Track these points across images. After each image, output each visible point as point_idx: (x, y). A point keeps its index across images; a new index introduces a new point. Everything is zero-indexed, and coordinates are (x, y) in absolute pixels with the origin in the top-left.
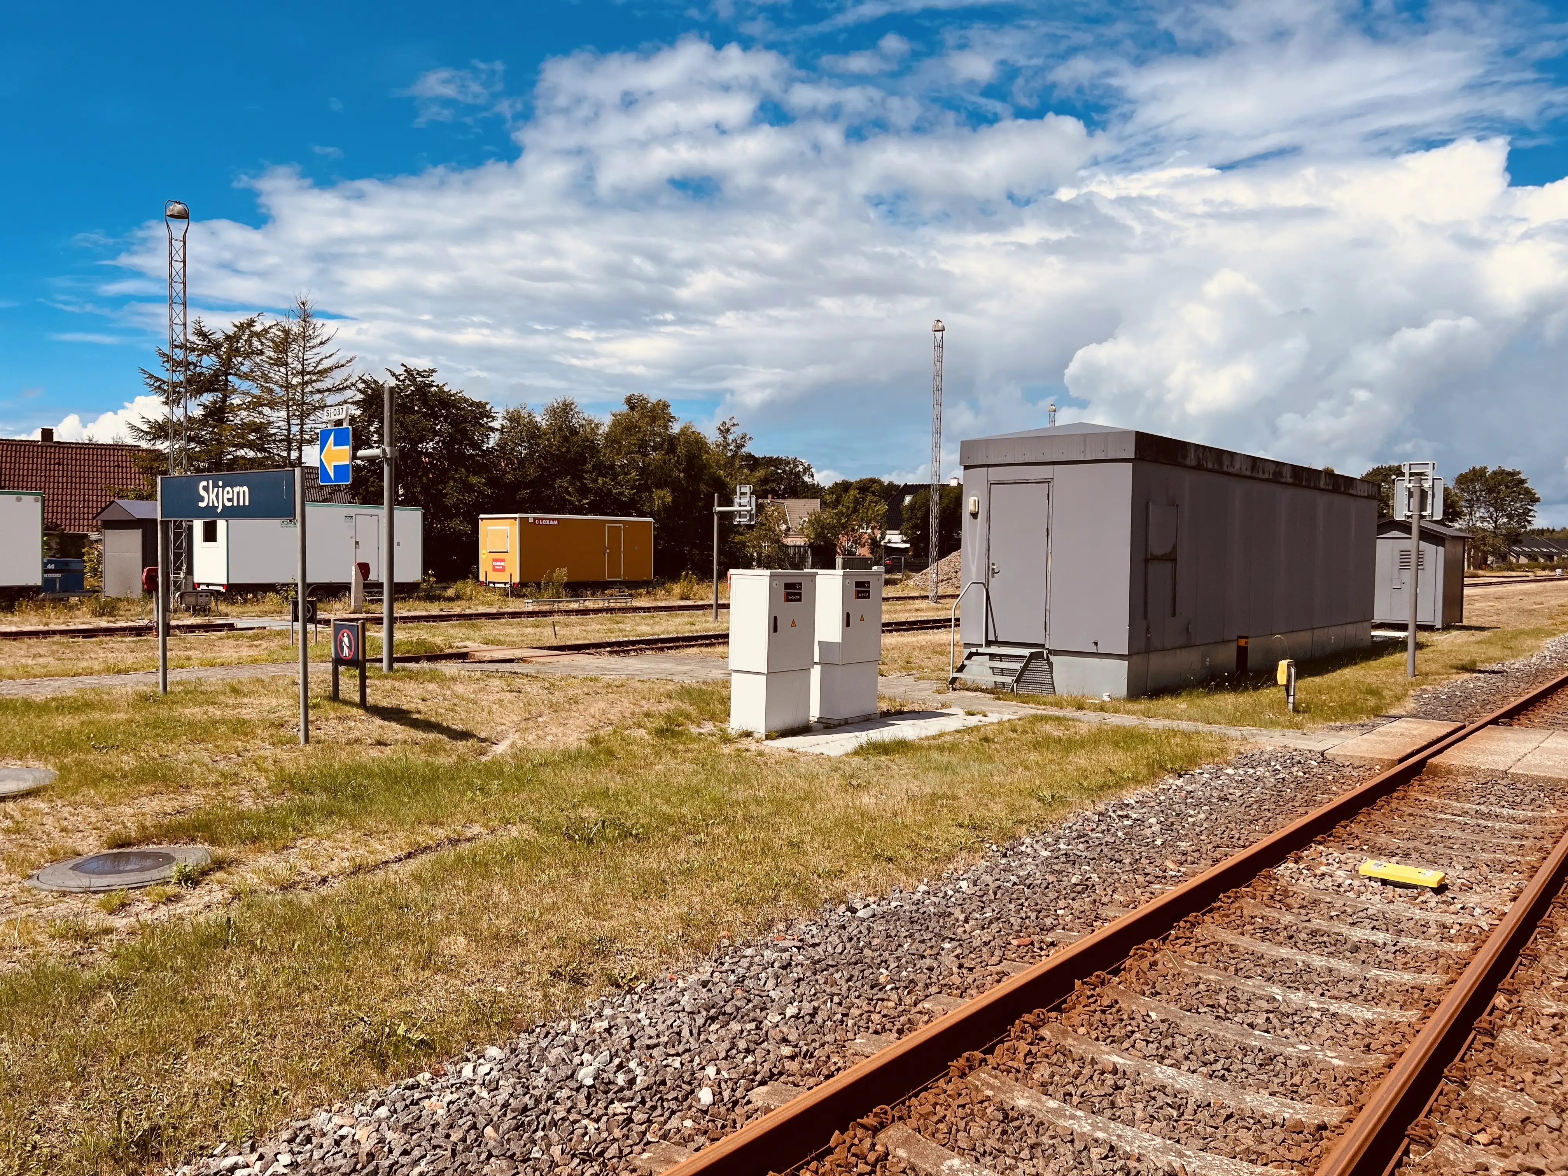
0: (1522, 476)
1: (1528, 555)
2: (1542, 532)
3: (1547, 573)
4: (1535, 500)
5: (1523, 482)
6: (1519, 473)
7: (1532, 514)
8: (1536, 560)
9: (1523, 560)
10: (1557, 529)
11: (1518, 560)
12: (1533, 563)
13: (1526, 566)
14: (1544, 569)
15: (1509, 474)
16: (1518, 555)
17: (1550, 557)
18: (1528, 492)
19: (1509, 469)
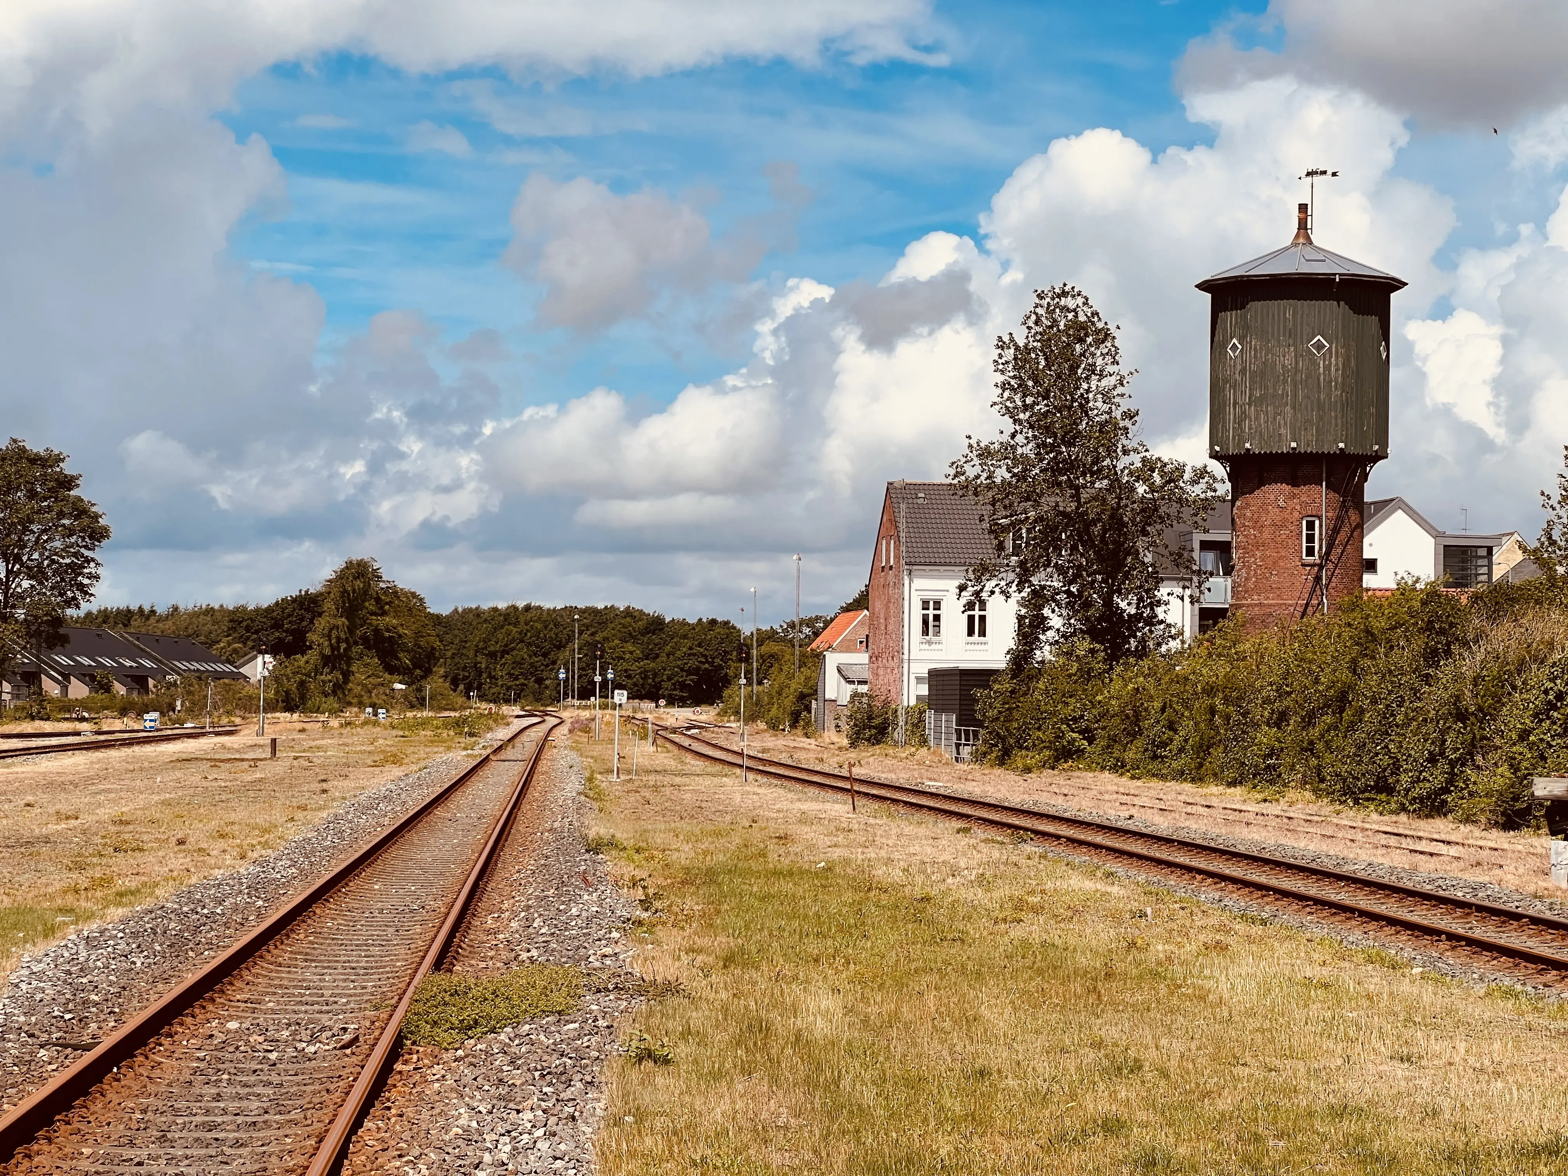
0: (68, 468)
1: (88, 676)
2: (125, 617)
3: (127, 722)
4: (98, 535)
5: (68, 482)
6: (59, 459)
7: (91, 569)
8: (107, 688)
9: (78, 690)
10: (161, 610)
11: (65, 689)
12: (101, 696)
13: (83, 704)
14: (123, 712)
15: (35, 460)
16: (66, 677)
17: (138, 681)
18: (81, 510)
19: (35, 446)
